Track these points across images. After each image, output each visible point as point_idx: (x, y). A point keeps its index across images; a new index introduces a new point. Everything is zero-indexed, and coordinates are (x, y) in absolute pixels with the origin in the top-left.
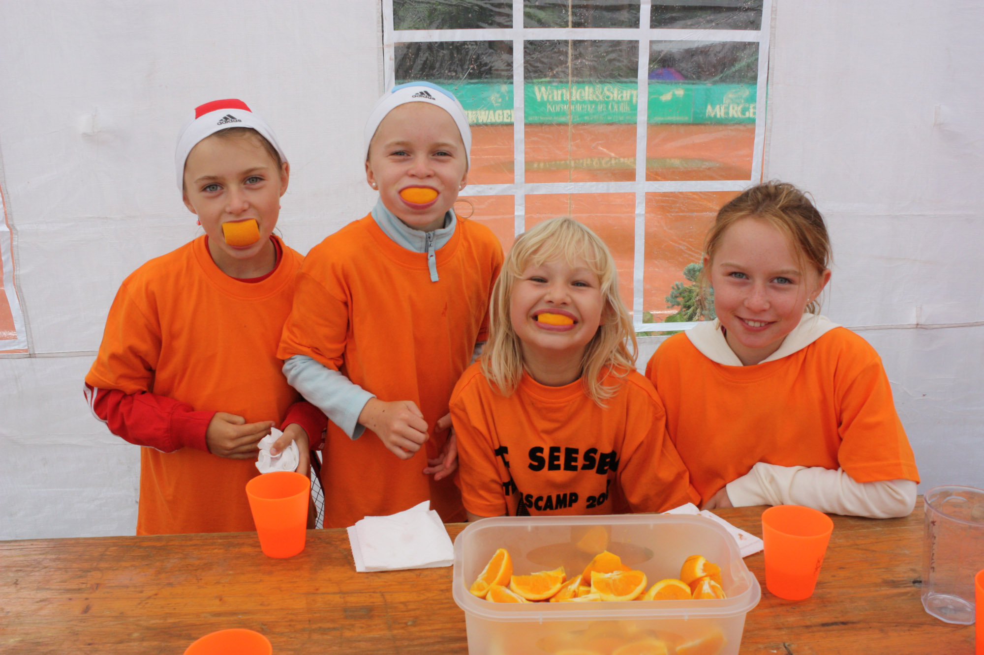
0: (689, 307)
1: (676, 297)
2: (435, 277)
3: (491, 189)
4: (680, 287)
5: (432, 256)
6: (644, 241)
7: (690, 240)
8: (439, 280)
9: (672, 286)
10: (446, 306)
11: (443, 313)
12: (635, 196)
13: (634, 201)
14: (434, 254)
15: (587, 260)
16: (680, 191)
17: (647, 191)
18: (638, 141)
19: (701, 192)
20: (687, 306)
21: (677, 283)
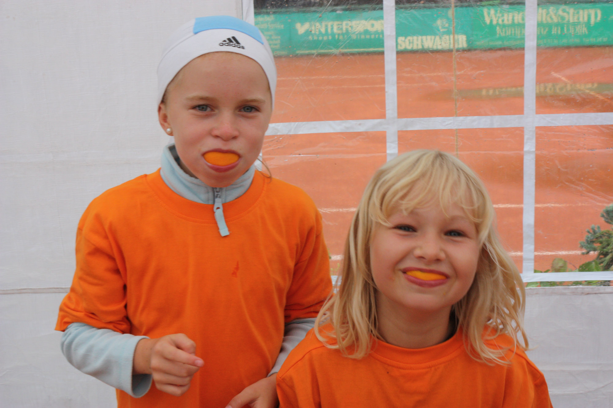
0: (606, 254)
1: (592, 242)
2: (224, 231)
3: (360, 124)
4: (597, 230)
5: (218, 208)
6: (534, 181)
7: (590, 180)
8: (230, 234)
9: (587, 230)
10: (238, 265)
11: (234, 274)
12: (523, 131)
13: (522, 137)
14: (221, 206)
15: (464, 207)
16: (578, 125)
17: (537, 126)
18: (526, 69)
19: (602, 126)
20: (604, 253)
21: (593, 225)
